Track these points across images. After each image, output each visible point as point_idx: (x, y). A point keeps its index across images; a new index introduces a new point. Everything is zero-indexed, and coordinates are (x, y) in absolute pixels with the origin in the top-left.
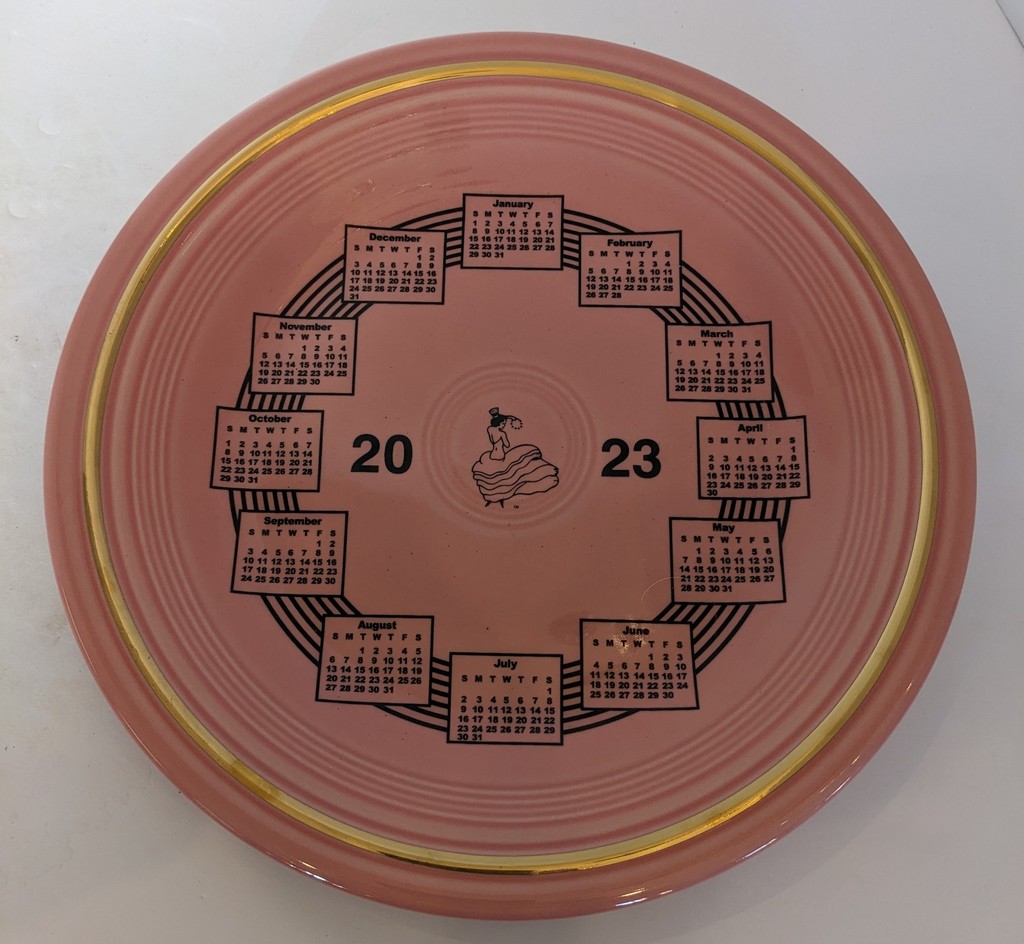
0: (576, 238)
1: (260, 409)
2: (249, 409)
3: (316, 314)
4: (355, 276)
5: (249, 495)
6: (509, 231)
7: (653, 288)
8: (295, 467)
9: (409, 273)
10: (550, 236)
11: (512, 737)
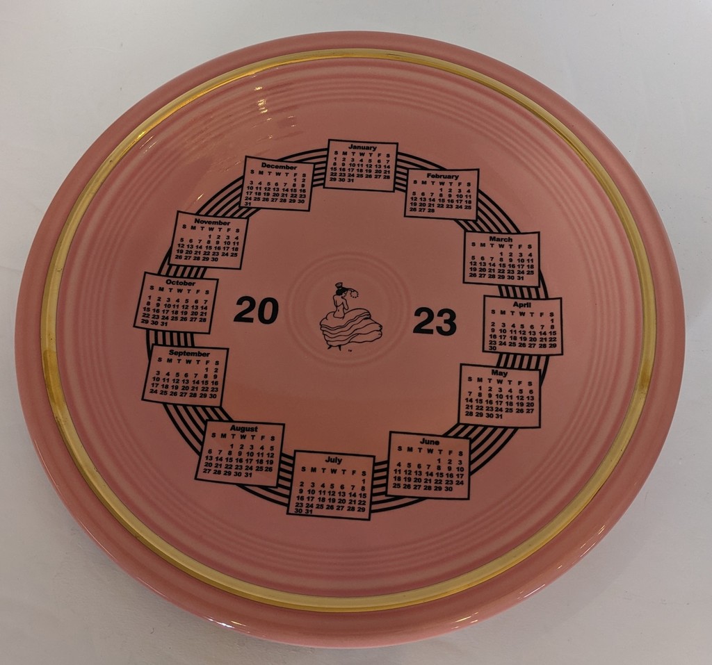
0: (405, 171)
1: (175, 276)
2: (167, 275)
3: (220, 214)
4: (250, 190)
5: (160, 334)
6: (358, 165)
7: (457, 207)
8: (194, 316)
9: (287, 190)
10: (387, 169)
11: (334, 513)
